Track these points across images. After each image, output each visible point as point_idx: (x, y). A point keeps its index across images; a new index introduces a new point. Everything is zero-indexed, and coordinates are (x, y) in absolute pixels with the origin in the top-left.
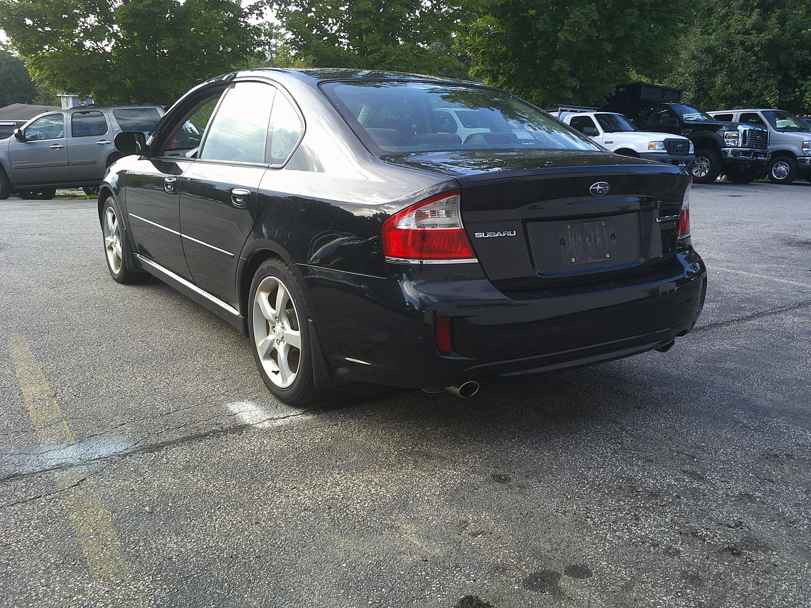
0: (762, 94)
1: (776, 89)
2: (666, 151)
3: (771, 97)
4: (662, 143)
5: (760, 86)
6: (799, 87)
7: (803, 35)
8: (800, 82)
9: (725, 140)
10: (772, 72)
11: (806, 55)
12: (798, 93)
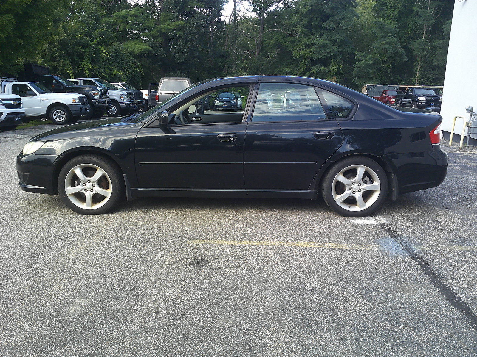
0: (63, 69)
1: (71, 66)
2: (80, 103)
3: (70, 70)
4: (78, 99)
5: (62, 64)
6: (81, 65)
7: (77, 38)
8: (80, 63)
9: (93, 95)
10: (66, 57)
11: (81, 48)
12: (81, 69)
